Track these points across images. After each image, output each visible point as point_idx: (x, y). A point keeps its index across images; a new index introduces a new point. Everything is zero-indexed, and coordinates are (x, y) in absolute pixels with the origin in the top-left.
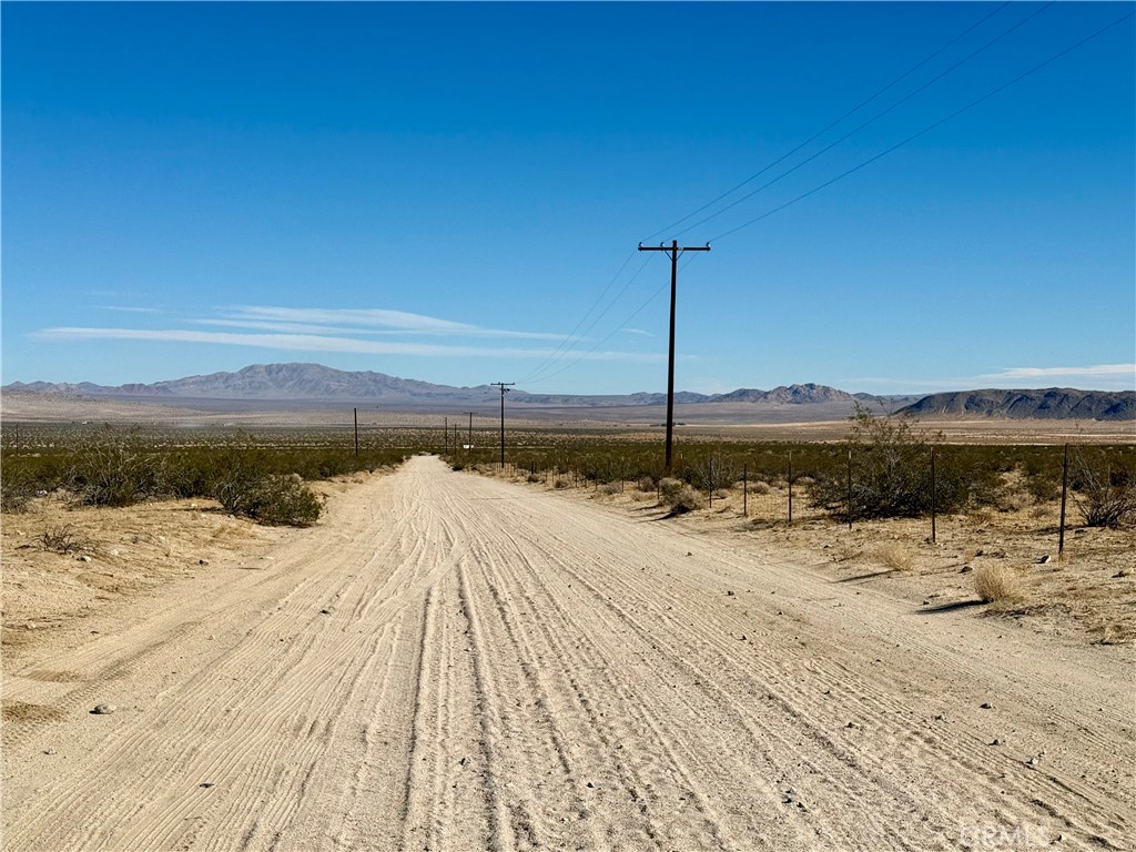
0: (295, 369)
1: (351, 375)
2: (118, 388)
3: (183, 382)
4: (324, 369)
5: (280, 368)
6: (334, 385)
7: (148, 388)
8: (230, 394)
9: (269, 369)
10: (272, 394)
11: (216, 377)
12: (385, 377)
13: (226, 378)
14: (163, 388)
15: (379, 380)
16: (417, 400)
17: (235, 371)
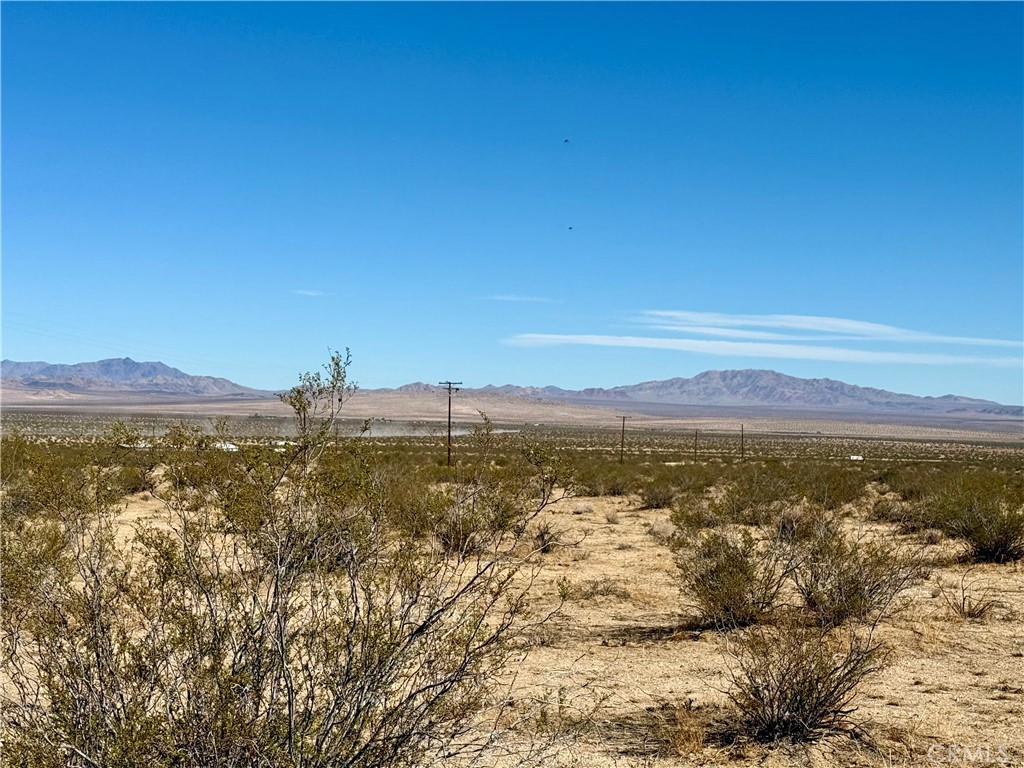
0: (751, 376)
1: (807, 382)
2: (580, 392)
3: (640, 387)
4: (779, 376)
5: (735, 374)
6: (788, 393)
7: (607, 392)
8: (684, 400)
9: (724, 375)
10: (727, 400)
11: (671, 383)
12: (842, 385)
13: (681, 383)
14: (620, 392)
15: (835, 388)
16: (876, 409)
17: (690, 376)
